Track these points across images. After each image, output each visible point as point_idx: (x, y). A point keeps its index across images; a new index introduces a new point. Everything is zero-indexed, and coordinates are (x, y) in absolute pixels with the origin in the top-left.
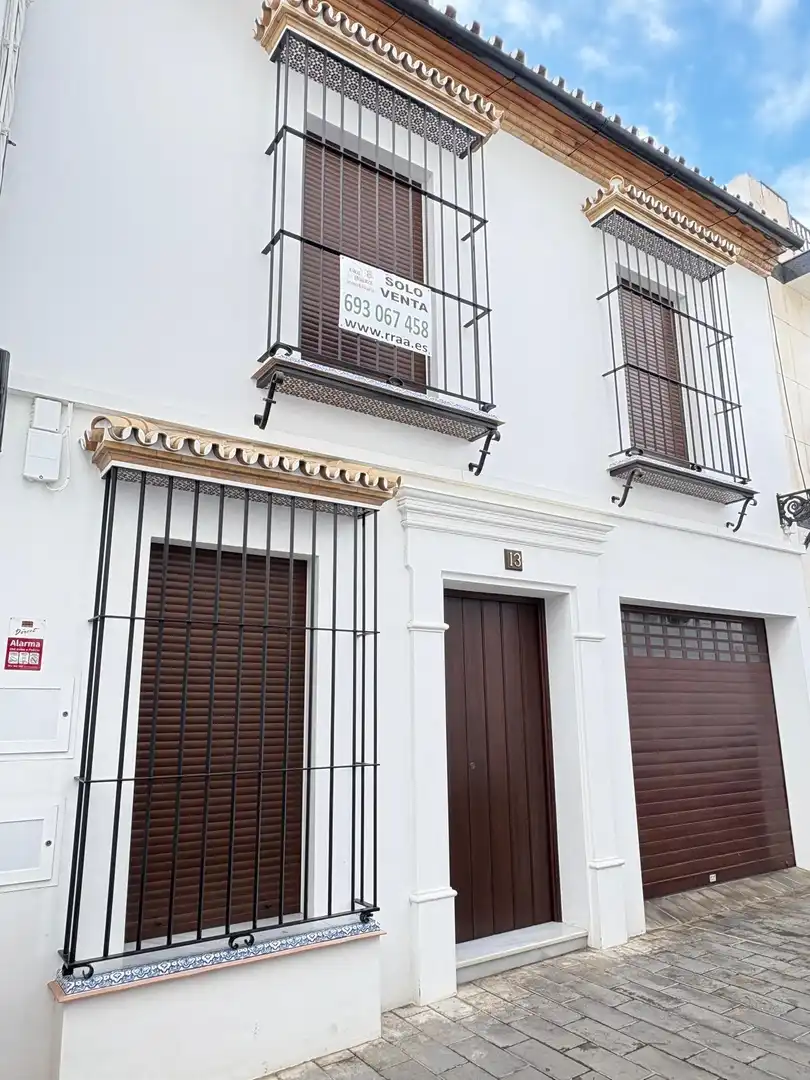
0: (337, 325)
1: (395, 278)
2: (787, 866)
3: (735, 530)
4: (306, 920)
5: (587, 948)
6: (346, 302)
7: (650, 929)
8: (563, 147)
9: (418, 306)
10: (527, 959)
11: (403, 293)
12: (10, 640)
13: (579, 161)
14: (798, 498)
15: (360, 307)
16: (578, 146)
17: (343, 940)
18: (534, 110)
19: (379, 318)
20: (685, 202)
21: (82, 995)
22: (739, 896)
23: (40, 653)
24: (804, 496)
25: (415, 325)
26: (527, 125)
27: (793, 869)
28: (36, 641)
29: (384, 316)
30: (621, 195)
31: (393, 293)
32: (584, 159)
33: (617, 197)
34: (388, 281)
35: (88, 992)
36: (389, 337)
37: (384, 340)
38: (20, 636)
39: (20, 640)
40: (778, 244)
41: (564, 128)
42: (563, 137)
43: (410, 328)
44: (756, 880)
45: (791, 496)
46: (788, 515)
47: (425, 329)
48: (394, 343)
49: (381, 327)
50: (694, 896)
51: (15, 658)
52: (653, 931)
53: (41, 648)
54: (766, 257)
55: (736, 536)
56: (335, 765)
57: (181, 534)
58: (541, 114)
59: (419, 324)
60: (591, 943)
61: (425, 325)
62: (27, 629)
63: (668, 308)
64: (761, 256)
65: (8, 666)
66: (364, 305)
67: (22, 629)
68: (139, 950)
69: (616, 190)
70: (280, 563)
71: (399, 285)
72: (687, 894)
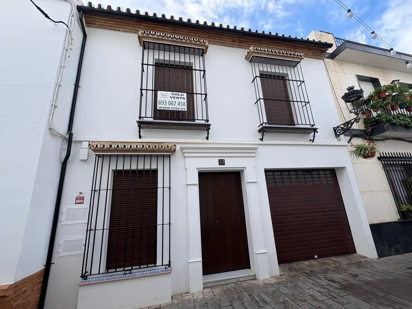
0: (157, 109)
1: (174, 93)
2: (352, 253)
3: (312, 142)
4: (155, 266)
5: (255, 279)
6: (159, 102)
7: (281, 274)
8: (236, 43)
9: (182, 98)
10: (232, 281)
11: (178, 96)
12: (77, 197)
13: (243, 46)
14: (340, 127)
15: (163, 103)
16: (241, 42)
17: (158, 273)
18: (223, 36)
19: (169, 104)
20: (285, 46)
21: (83, 284)
22: (326, 264)
23: (84, 200)
24: (343, 126)
25: (181, 103)
26: (222, 41)
27: (355, 254)
28: (83, 197)
29: (171, 103)
30: (254, 51)
31: (174, 97)
32: (244, 44)
33: (252, 52)
34: (173, 94)
35: (85, 283)
36: (173, 108)
37: (171, 109)
38: (79, 196)
39: (79, 197)
40: (325, 48)
41: (235, 38)
42: (235, 41)
43: (179, 105)
44: (336, 258)
45: (338, 127)
46: (338, 133)
47: (184, 104)
48: (174, 109)
49: (171, 106)
50: (307, 263)
51: (77, 201)
52: (283, 275)
53: (84, 199)
54: (321, 53)
55: (313, 143)
56: (164, 224)
57: (120, 168)
58: (226, 37)
59: (182, 103)
60: (257, 277)
61: (184, 103)
62: (80, 194)
63: (284, 80)
64: (319, 53)
65: (76, 203)
66: (165, 102)
67: (79, 195)
68: (108, 272)
69: (252, 50)
70: (147, 171)
71: (176, 94)
72: (304, 262)
